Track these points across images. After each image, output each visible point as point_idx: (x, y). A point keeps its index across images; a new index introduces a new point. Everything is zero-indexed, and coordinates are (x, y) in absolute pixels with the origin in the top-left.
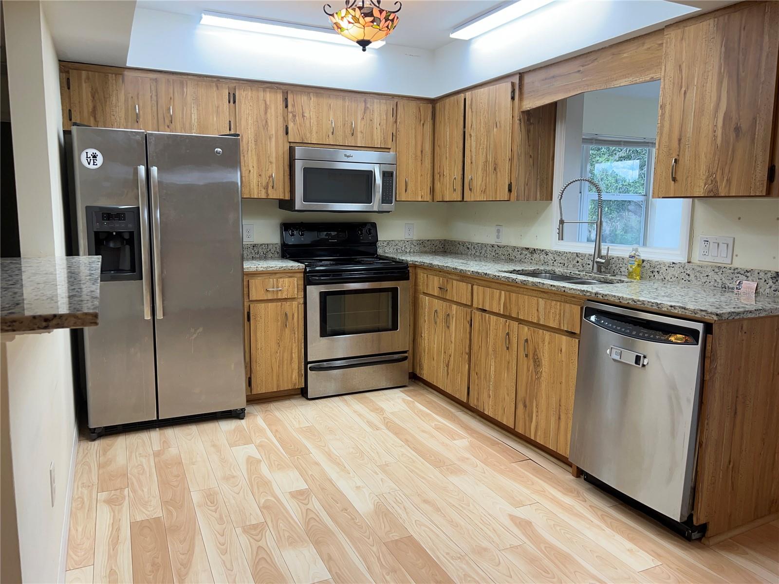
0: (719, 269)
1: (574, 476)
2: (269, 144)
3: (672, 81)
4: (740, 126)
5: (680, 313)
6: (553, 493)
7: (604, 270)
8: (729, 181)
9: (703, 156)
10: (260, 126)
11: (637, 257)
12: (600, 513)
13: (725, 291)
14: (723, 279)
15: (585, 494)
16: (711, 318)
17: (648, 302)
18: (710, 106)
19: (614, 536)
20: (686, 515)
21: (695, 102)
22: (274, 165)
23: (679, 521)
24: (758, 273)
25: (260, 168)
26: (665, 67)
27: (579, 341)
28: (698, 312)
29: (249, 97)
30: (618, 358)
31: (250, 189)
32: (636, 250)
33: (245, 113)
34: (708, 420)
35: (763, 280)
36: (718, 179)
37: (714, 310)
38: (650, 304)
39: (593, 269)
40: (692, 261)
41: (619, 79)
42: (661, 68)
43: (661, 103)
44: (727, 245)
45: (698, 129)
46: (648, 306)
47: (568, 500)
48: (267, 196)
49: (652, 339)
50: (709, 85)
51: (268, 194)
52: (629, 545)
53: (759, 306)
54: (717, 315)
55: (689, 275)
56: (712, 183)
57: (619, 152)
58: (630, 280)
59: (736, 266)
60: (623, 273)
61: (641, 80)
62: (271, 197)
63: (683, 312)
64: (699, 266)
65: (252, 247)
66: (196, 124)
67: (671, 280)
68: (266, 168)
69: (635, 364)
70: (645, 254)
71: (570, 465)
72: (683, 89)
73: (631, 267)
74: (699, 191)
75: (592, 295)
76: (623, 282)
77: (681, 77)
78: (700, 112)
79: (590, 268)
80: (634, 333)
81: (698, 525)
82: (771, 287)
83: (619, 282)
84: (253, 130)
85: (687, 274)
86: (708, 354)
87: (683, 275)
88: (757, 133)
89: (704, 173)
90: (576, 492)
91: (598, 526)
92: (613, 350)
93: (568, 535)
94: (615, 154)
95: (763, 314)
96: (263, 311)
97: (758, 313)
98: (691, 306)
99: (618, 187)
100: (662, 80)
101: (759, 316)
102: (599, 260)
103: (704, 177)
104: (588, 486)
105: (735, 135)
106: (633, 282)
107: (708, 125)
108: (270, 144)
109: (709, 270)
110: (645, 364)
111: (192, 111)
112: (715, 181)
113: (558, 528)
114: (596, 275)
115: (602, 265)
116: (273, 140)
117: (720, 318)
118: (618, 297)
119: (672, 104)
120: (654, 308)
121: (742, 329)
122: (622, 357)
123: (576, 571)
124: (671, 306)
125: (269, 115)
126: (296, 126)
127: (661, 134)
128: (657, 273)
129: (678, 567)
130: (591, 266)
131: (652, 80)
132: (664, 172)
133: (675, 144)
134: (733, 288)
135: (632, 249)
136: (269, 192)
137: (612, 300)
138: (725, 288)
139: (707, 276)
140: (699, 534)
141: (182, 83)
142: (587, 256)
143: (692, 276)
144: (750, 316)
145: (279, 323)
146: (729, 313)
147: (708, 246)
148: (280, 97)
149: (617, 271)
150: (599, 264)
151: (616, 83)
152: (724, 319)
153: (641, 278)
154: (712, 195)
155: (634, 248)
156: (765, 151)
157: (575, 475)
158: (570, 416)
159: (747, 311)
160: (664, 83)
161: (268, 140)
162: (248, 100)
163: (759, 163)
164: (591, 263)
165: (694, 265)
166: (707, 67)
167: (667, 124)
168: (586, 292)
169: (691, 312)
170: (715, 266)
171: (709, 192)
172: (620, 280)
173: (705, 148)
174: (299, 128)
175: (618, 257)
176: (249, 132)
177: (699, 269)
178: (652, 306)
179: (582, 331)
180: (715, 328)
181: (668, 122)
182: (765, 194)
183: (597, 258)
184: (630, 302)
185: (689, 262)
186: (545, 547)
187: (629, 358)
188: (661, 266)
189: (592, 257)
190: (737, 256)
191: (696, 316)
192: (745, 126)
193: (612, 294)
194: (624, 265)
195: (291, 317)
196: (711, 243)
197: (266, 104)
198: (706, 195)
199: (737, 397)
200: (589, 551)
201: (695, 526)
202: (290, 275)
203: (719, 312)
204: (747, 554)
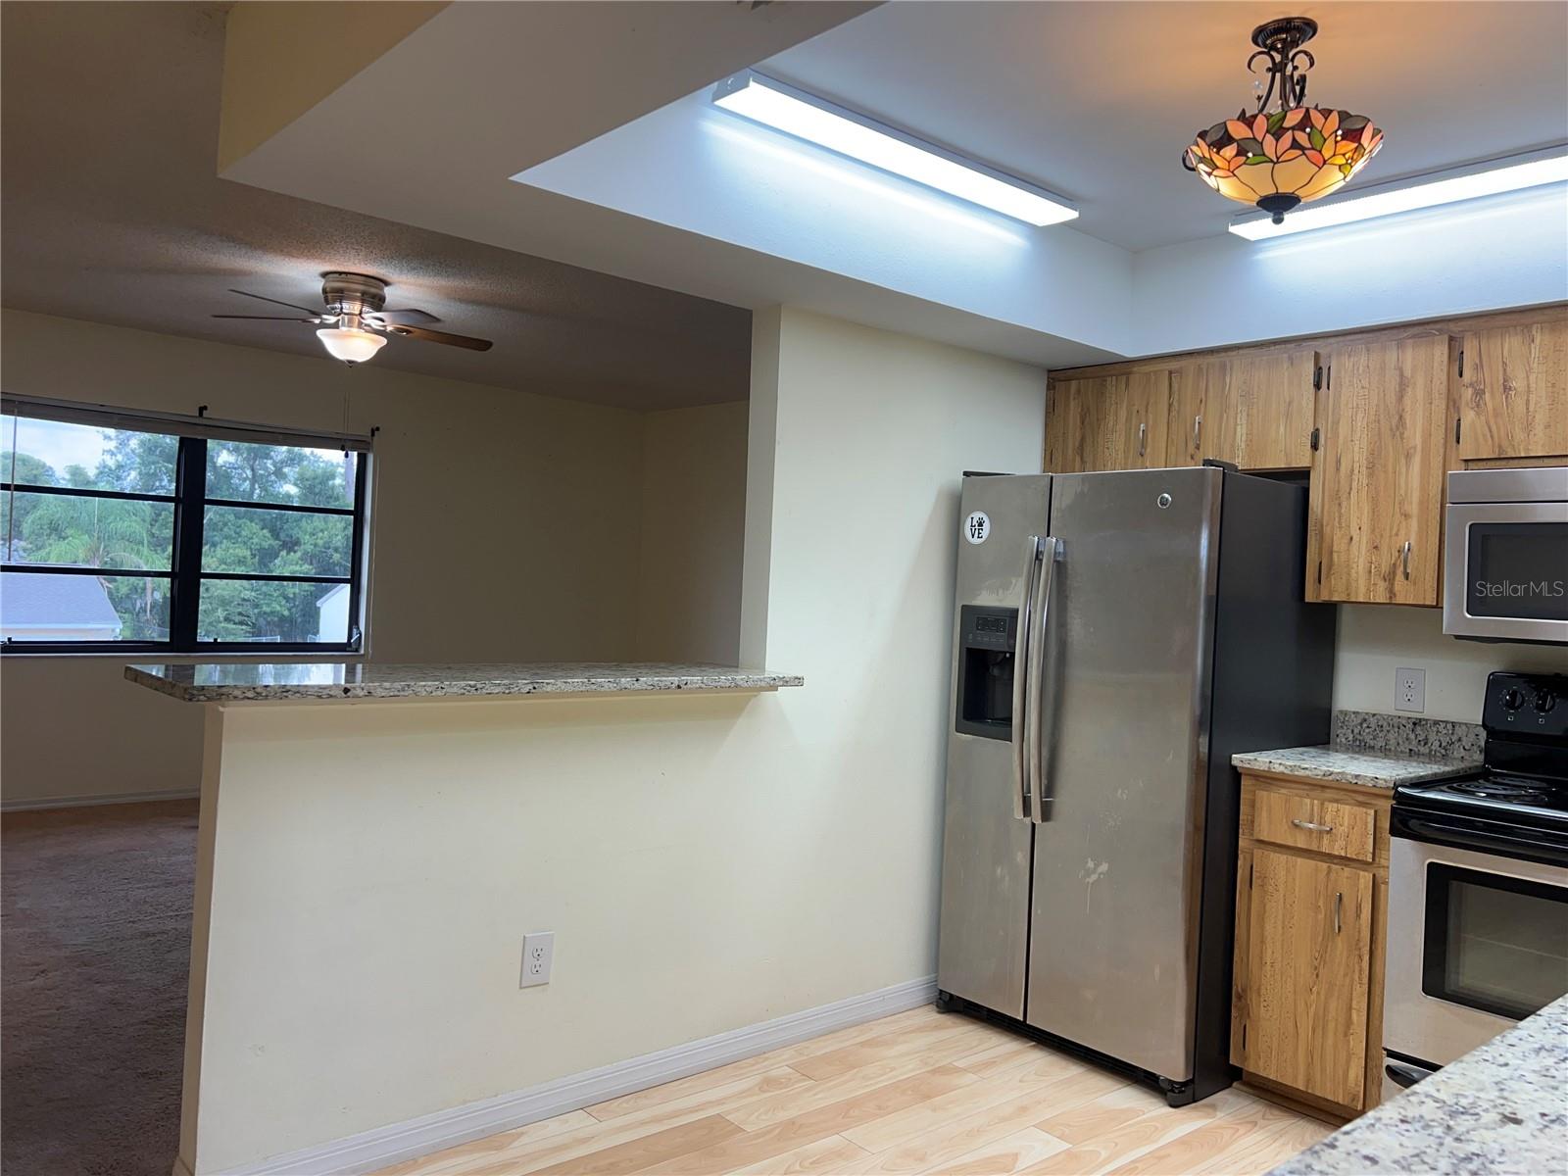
2: (1404, 470)
10: (1383, 430)
22: (1414, 524)
25: (1377, 530)
29: (1361, 369)
31: (1348, 581)
33: (1350, 406)
48: (1391, 598)
51: (1392, 592)
62: (1399, 600)
65: (1411, 726)
66: (1243, 446)
68: (1391, 530)
84: (1364, 445)
96: (1283, 873)
108: (1407, 470)
111: (1239, 420)
116: (1417, 460)
125: (1407, 401)
126: (1483, 418)
136: (1397, 587)
141: (1223, 367)
145: (1321, 917)
148: (1440, 352)
161: (1403, 461)
162: (1359, 375)
174: (1492, 423)
176: (1356, 449)
195: (1354, 909)
197: (1402, 375)
202: (1361, 798)
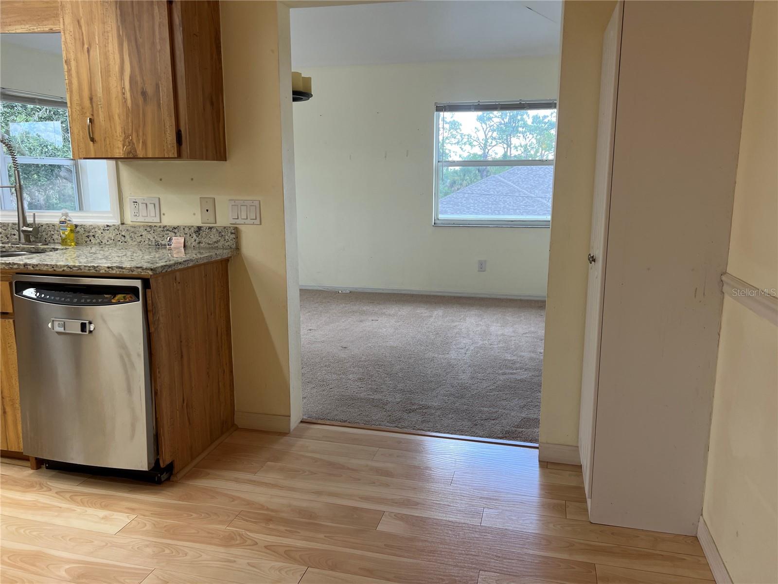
0: (150, 228)
1: (33, 469)
3: (73, 36)
4: (146, 91)
5: (118, 273)
6: (11, 496)
7: (34, 240)
8: (144, 143)
9: (116, 118)
11: (68, 222)
12: (68, 495)
13: (159, 248)
14: (156, 237)
15: (48, 483)
16: (147, 274)
17: (85, 266)
18: (115, 68)
19: (86, 511)
20: (153, 462)
21: (100, 61)
23: (147, 470)
24: (184, 229)
26: (63, 19)
27: (14, 321)
28: (135, 269)
30: (61, 330)
32: (67, 215)
34: (159, 369)
35: (189, 235)
36: (135, 141)
37: (149, 266)
38: (87, 268)
39: (20, 239)
40: (126, 223)
41: (13, 25)
42: (59, 20)
43: (65, 58)
44: (154, 205)
45: (107, 90)
46: (86, 271)
47: (30, 497)
49: (94, 303)
50: (110, 45)
52: (102, 513)
53: (188, 257)
54: (152, 270)
55: (124, 236)
56: (129, 145)
57: (38, 112)
58: (65, 247)
59: (165, 225)
60: (56, 241)
61: (39, 29)
63: (120, 271)
64: (133, 227)
67: (108, 243)
69: (81, 333)
70: (77, 218)
71: (25, 458)
72: (86, 46)
73: (63, 233)
74: (119, 152)
75: (21, 267)
76: (57, 249)
77: (81, 33)
78: (106, 72)
79: (16, 239)
80: (76, 300)
81: (165, 466)
82: (195, 241)
83: (53, 250)
85: (122, 235)
86: (150, 308)
87: (119, 237)
88: (161, 99)
89: (121, 134)
90: (38, 486)
91: (68, 509)
92: (54, 322)
93: (35, 533)
94: (34, 114)
95: (191, 264)
97: (186, 263)
98: (127, 265)
99: (44, 150)
100: (62, 34)
101: (188, 267)
102: (25, 228)
103: (121, 139)
104: (53, 473)
105: (142, 99)
106: (69, 249)
107: (117, 87)
109: (141, 229)
110: (92, 329)
112: (131, 143)
113: (22, 531)
114: (25, 246)
115: (29, 234)
117: (154, 272)
118: (51, 265)
119: (76, 60)
120: (91, 271)
121: (176, 280)
122: (66, 328)
123: (48, 566)
124: (108, 268)
127: (71, 92)
128: (93, 238)
129: (152, 512)
130: (17, 237)
131: (52, 31)
132: (81, 132)
133: (87, 103)
134: (165, 245)
135: (61, 214)
137: (45, 269)
138: (158, 246)
139: (141, 236)
140: (168, 474)
142: (10, 225)
143: (128, 237)
144: (180, 267)
146: (162, 266)
147: (137, 206)
149: (49, 239)
150: (27, 233)
151: (10, 28)
152: (158, 272)
153: (77, 244)
154: (130, 157)
155: (64, 213)
156: (171, 116)
157: (35, 468)
158: (18, 406)
159: (177, 263)
160: (65, 37)
163: (167, 127)
164: (16, 233)
165: (127, 226)
166: (106, 26)
167: (75, 81)
168: (12, 265)
169: (127, 271)
170: (147, 226)
171: (129, 153)
172: (53, 248)
173: (117, 110)
175: (47, 224)
177: (133, 230)
178: (89, 270)
179: (15, 309)
180: (152, 282)
181: (76, 79)
182: (176, 156)
183: (23, 227)
184: (65, 268)
185: (123, 224)
186: (9, 558)
187: (74, 327)
188: (96, 230)
189: (17, 226)
190: (164, 214)
191: (134, 273)
192: (150, 90)
193: (44, 263)
194: (56, 232)
196: (140, 204)
198: (126, 157)
199: (181, 342)
200: (61, 538)
201: (162, 468)
203: (153, 266)
204: (209, 474)
